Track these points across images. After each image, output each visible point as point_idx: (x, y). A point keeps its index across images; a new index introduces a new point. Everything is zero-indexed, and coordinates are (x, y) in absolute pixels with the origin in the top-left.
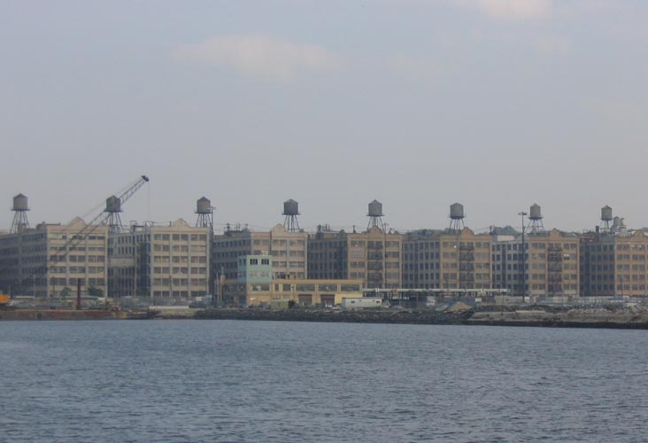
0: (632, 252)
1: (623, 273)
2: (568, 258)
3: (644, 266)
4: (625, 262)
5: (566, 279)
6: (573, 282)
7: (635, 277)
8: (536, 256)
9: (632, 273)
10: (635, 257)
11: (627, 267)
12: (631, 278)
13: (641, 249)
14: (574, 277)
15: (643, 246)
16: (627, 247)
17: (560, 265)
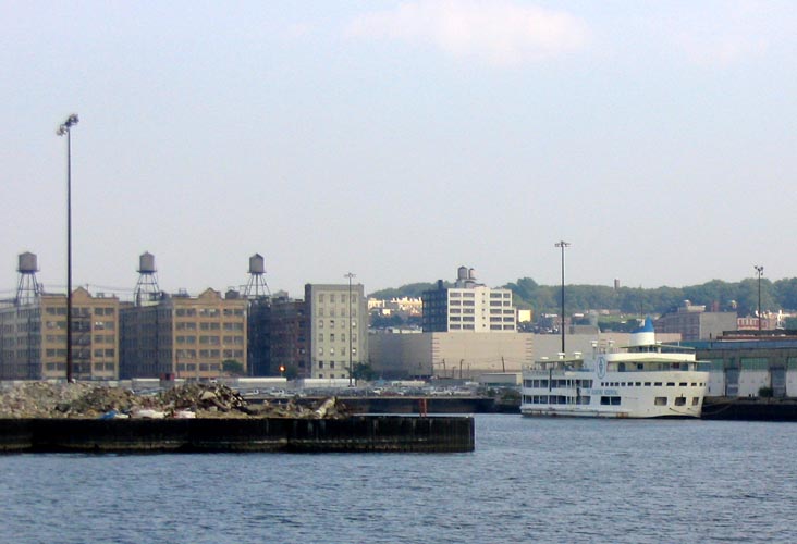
0: (198, 320)
1: (185, 347)
2: (100, 328)
3: (218, 338)
4: (186, 333)
5: (96, 355)
6: (109, 360)
7: (204, 353)
8: (53, 324)
9: (198, 347)
10: (204, 326)
11: (192, 339)
12: (198, 354)
13: (212, 315)
14: (110, 353)
15: (217, 311)
16: (191, 312)
17: (89, 337)
